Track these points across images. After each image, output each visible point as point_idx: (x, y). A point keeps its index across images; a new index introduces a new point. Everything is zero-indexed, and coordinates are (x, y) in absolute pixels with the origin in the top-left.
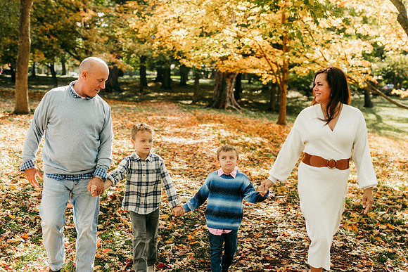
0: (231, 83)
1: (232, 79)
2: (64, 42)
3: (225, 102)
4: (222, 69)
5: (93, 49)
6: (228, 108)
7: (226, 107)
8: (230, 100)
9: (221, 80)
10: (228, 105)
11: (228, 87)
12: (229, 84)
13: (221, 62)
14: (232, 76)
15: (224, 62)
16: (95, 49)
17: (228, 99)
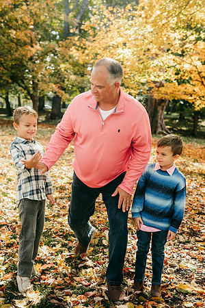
0: (162, 110)
1: (163, 107)
2: (13, 73)
3: (157, 128)
4: (156, 96)
5: (38, 81)
6: (159, 133)
7: (158, 132)
8: (161, 125)
9: (153, 107)
10: (160, 130)
11: (159, 114)
12: (160, 111)
13: (157, 89)
14: (163, 104)
15: (160, 89)
16: (40, 80)
17: (159, 125)
